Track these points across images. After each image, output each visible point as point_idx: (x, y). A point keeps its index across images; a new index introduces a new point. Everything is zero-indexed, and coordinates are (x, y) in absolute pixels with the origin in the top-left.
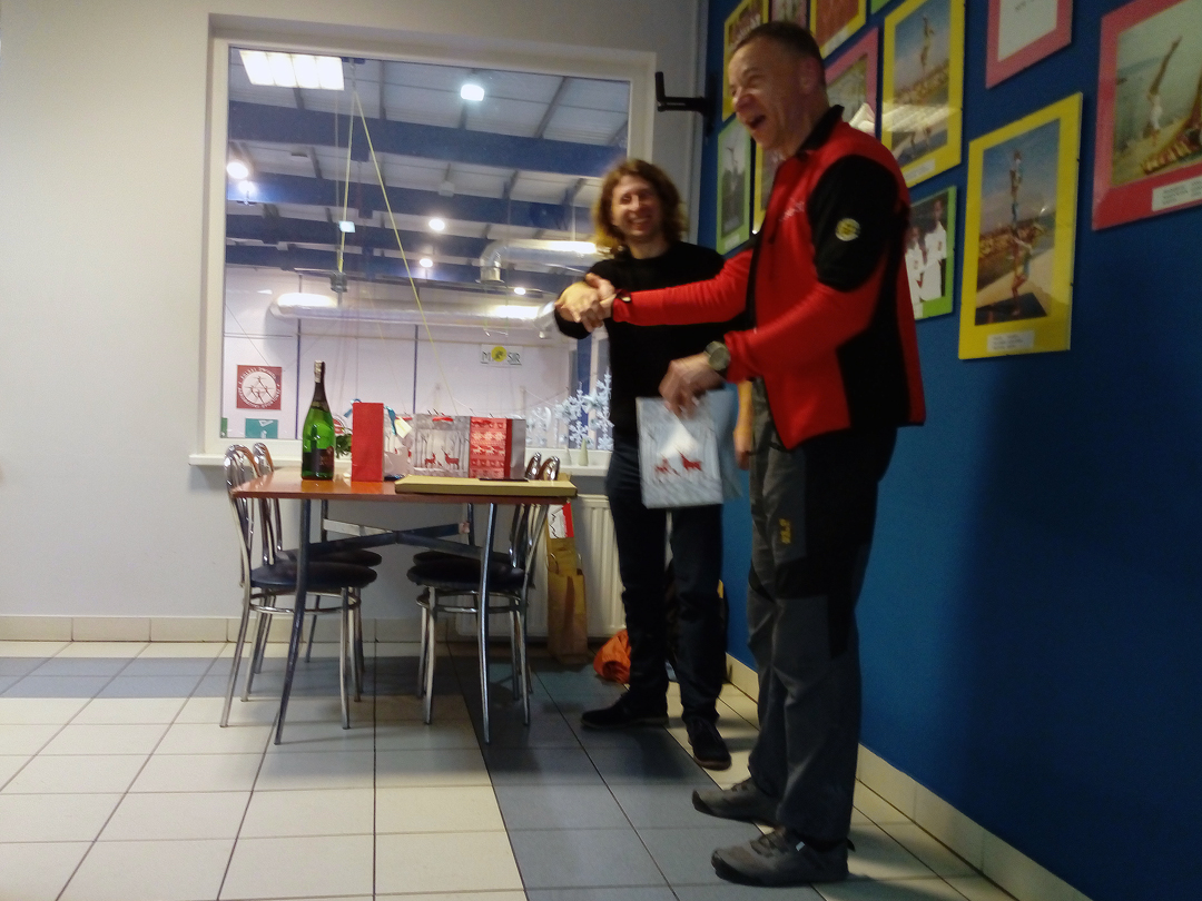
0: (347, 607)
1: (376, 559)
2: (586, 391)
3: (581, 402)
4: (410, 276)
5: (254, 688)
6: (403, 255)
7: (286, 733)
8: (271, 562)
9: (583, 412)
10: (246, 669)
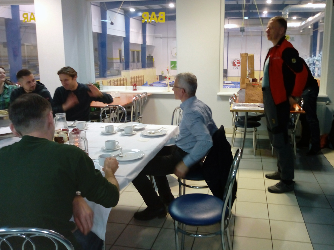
2: (315, 55)
3: (313, 59)
4: (260, 17)
6: (258, 11)
9: (313, 62)
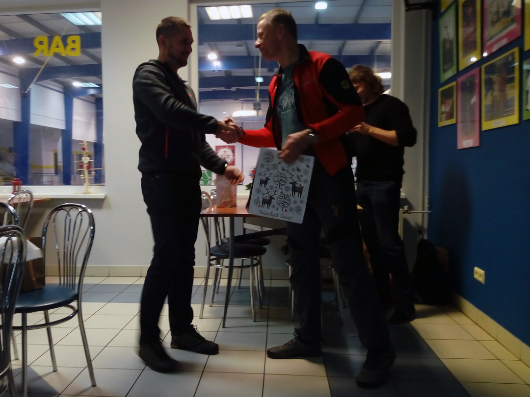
0: (253, 265)
1: (267, 242)
5: (214, 301)
7: (228, 323)
8: (220, 244)
10: (210, 291)
